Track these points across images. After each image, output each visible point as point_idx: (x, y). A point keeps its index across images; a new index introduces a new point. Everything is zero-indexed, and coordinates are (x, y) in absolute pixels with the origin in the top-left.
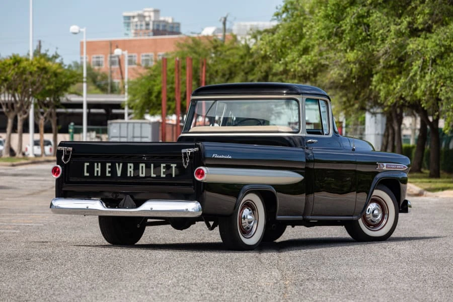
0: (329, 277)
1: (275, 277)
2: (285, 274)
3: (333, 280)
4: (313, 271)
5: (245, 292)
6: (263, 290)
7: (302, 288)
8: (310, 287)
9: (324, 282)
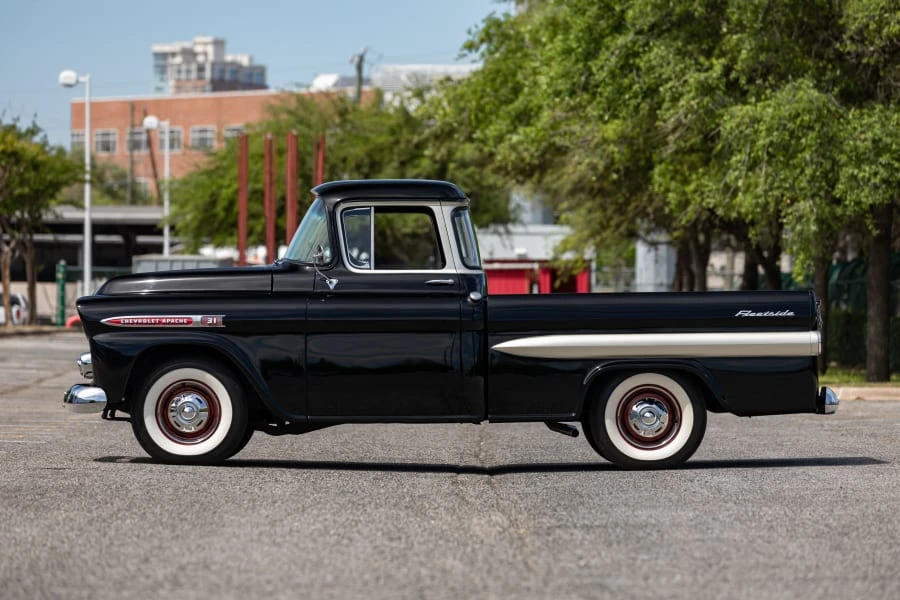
0: (596, 523)
1: (498, 524)
2: (516, 520)
3: (605, 527)
4: (564, 513)
5: (451, 545)
6: (482, 542)
7: (550, 539)
8: (566, 537)
9: (588, 530)
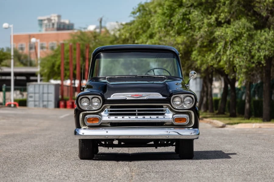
0: (161, 171)
1: (125, 171)
2: (133, 169)
3: (163, 172)
4: (150, 167)
5: (105, 179)
6: (117, 178)
7: (142, 176)
8: (148, 176)
9: (157, 173)
